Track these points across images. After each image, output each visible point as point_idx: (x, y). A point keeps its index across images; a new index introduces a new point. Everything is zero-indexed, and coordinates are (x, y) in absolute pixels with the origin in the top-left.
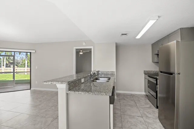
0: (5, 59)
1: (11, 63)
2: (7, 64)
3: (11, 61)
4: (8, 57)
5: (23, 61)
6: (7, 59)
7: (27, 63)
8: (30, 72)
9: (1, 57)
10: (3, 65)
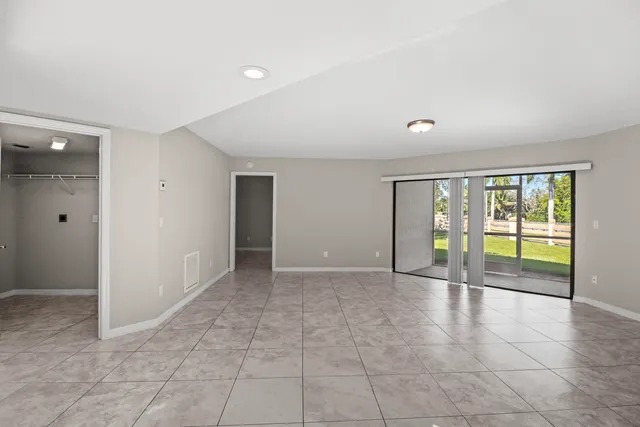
0: (493, 196)
1: (509, 209)
2: (497, 211)
3: (509, 204)
4: (499, 192)
5: (541, 202)
6: (496, 197)
7: (555, 210)
8: (573, 238)
9: (486, 193)
10: (489, 214)
